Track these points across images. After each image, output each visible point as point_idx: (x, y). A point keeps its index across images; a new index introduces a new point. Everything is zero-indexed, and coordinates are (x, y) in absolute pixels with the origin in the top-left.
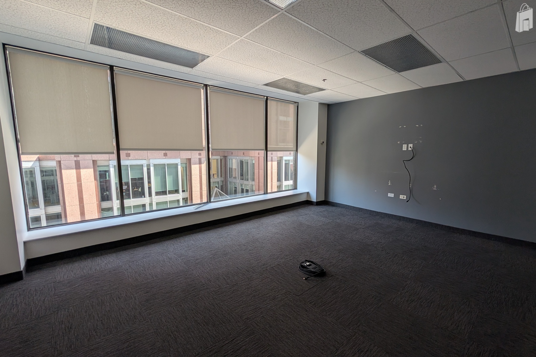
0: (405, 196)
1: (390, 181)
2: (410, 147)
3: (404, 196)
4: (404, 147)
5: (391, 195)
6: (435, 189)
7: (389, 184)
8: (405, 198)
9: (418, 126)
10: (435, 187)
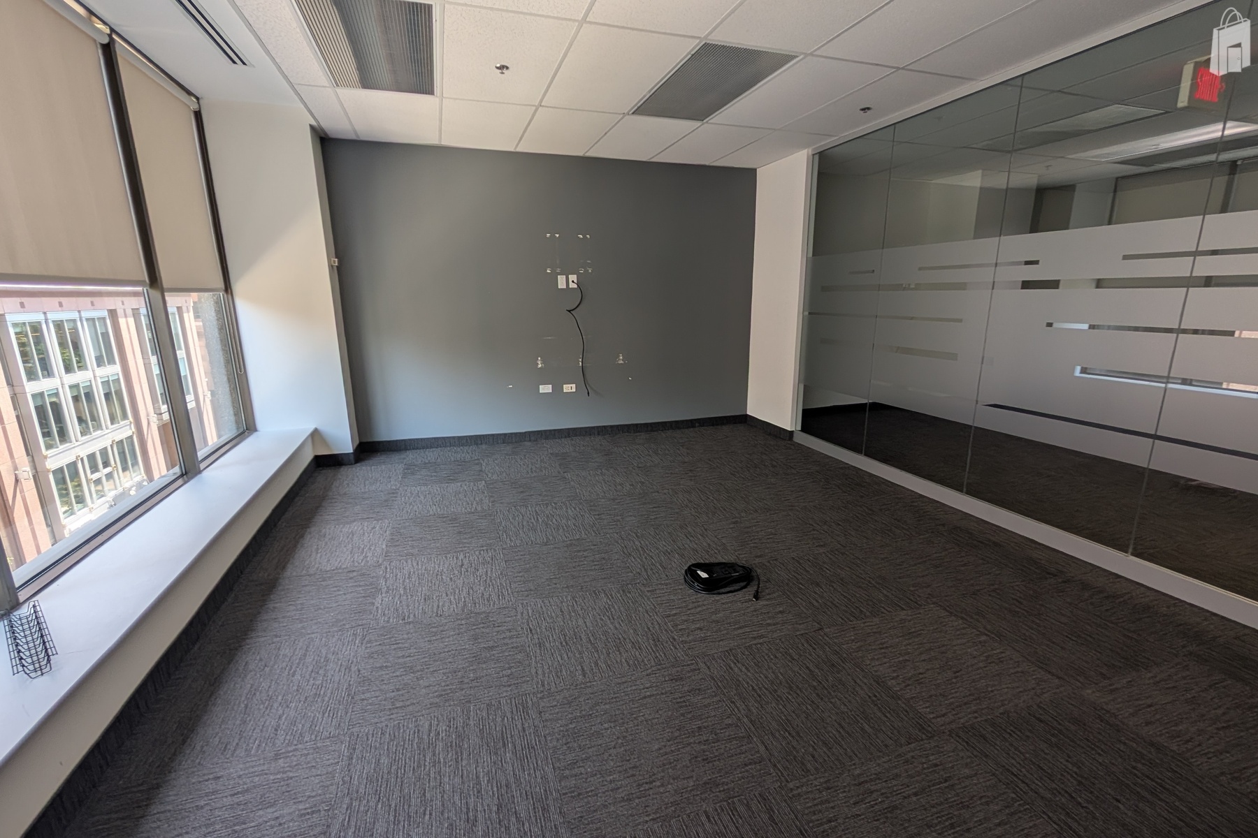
0: (574, 386)
1: (539, 359)
2: (573, 282)
3: (570, 385)
4: (561, 282)
5: (546, 389)
6: (621, 362)
7: (540, 366)
8: (574, 390)
9: (581, 236)
10: (621, 358)
